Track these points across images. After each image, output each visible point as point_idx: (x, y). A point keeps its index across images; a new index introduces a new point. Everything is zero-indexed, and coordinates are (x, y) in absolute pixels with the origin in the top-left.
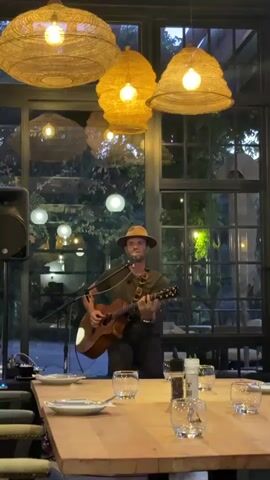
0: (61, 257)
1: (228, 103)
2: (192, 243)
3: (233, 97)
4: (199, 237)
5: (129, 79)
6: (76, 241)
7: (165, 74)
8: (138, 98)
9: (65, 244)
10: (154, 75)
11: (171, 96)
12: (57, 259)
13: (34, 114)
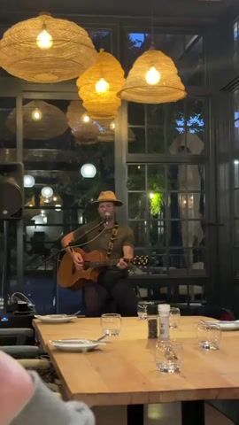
0: (43, 212)
1: (182, 94)
2: (148, 202)
3: (186, 90)
4: (154, 197)
5: (103, 75)
6: (55, 199)
7: (132, 72)
8: (110, 90)
9: (47, 201)
10: (123, 72)
11: (139, 89)
12: (39, 213)
13: (26, 102)
